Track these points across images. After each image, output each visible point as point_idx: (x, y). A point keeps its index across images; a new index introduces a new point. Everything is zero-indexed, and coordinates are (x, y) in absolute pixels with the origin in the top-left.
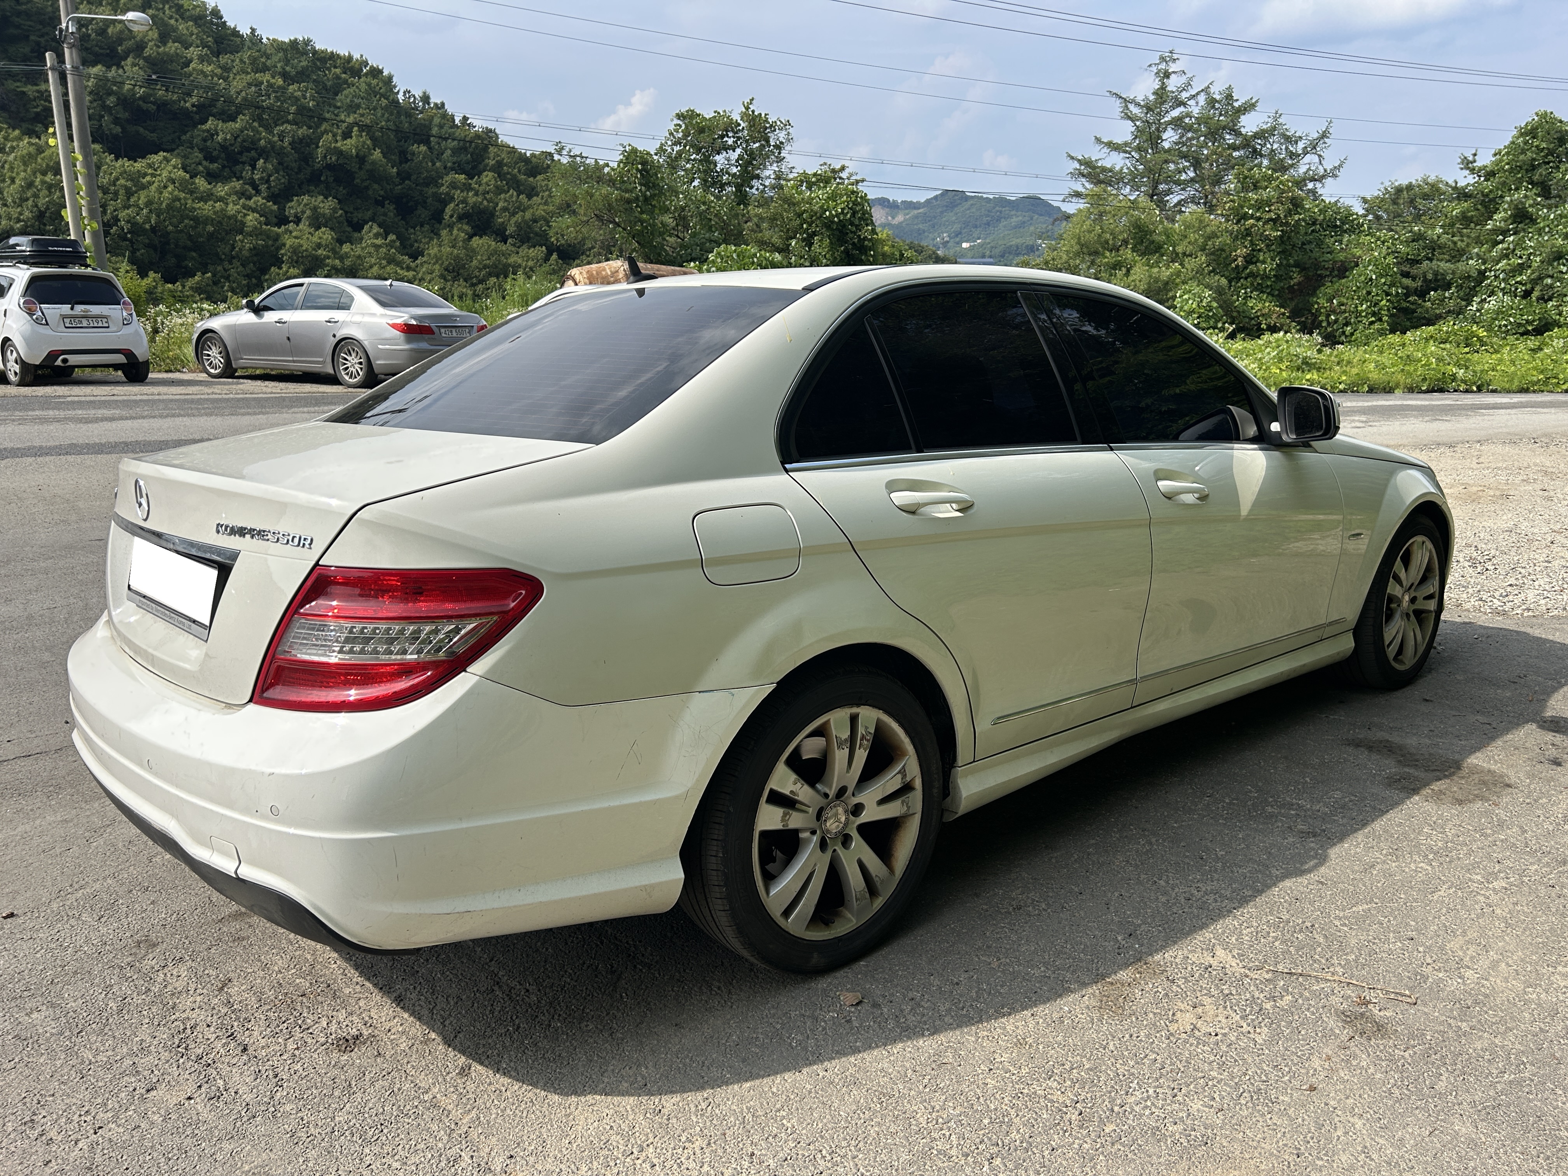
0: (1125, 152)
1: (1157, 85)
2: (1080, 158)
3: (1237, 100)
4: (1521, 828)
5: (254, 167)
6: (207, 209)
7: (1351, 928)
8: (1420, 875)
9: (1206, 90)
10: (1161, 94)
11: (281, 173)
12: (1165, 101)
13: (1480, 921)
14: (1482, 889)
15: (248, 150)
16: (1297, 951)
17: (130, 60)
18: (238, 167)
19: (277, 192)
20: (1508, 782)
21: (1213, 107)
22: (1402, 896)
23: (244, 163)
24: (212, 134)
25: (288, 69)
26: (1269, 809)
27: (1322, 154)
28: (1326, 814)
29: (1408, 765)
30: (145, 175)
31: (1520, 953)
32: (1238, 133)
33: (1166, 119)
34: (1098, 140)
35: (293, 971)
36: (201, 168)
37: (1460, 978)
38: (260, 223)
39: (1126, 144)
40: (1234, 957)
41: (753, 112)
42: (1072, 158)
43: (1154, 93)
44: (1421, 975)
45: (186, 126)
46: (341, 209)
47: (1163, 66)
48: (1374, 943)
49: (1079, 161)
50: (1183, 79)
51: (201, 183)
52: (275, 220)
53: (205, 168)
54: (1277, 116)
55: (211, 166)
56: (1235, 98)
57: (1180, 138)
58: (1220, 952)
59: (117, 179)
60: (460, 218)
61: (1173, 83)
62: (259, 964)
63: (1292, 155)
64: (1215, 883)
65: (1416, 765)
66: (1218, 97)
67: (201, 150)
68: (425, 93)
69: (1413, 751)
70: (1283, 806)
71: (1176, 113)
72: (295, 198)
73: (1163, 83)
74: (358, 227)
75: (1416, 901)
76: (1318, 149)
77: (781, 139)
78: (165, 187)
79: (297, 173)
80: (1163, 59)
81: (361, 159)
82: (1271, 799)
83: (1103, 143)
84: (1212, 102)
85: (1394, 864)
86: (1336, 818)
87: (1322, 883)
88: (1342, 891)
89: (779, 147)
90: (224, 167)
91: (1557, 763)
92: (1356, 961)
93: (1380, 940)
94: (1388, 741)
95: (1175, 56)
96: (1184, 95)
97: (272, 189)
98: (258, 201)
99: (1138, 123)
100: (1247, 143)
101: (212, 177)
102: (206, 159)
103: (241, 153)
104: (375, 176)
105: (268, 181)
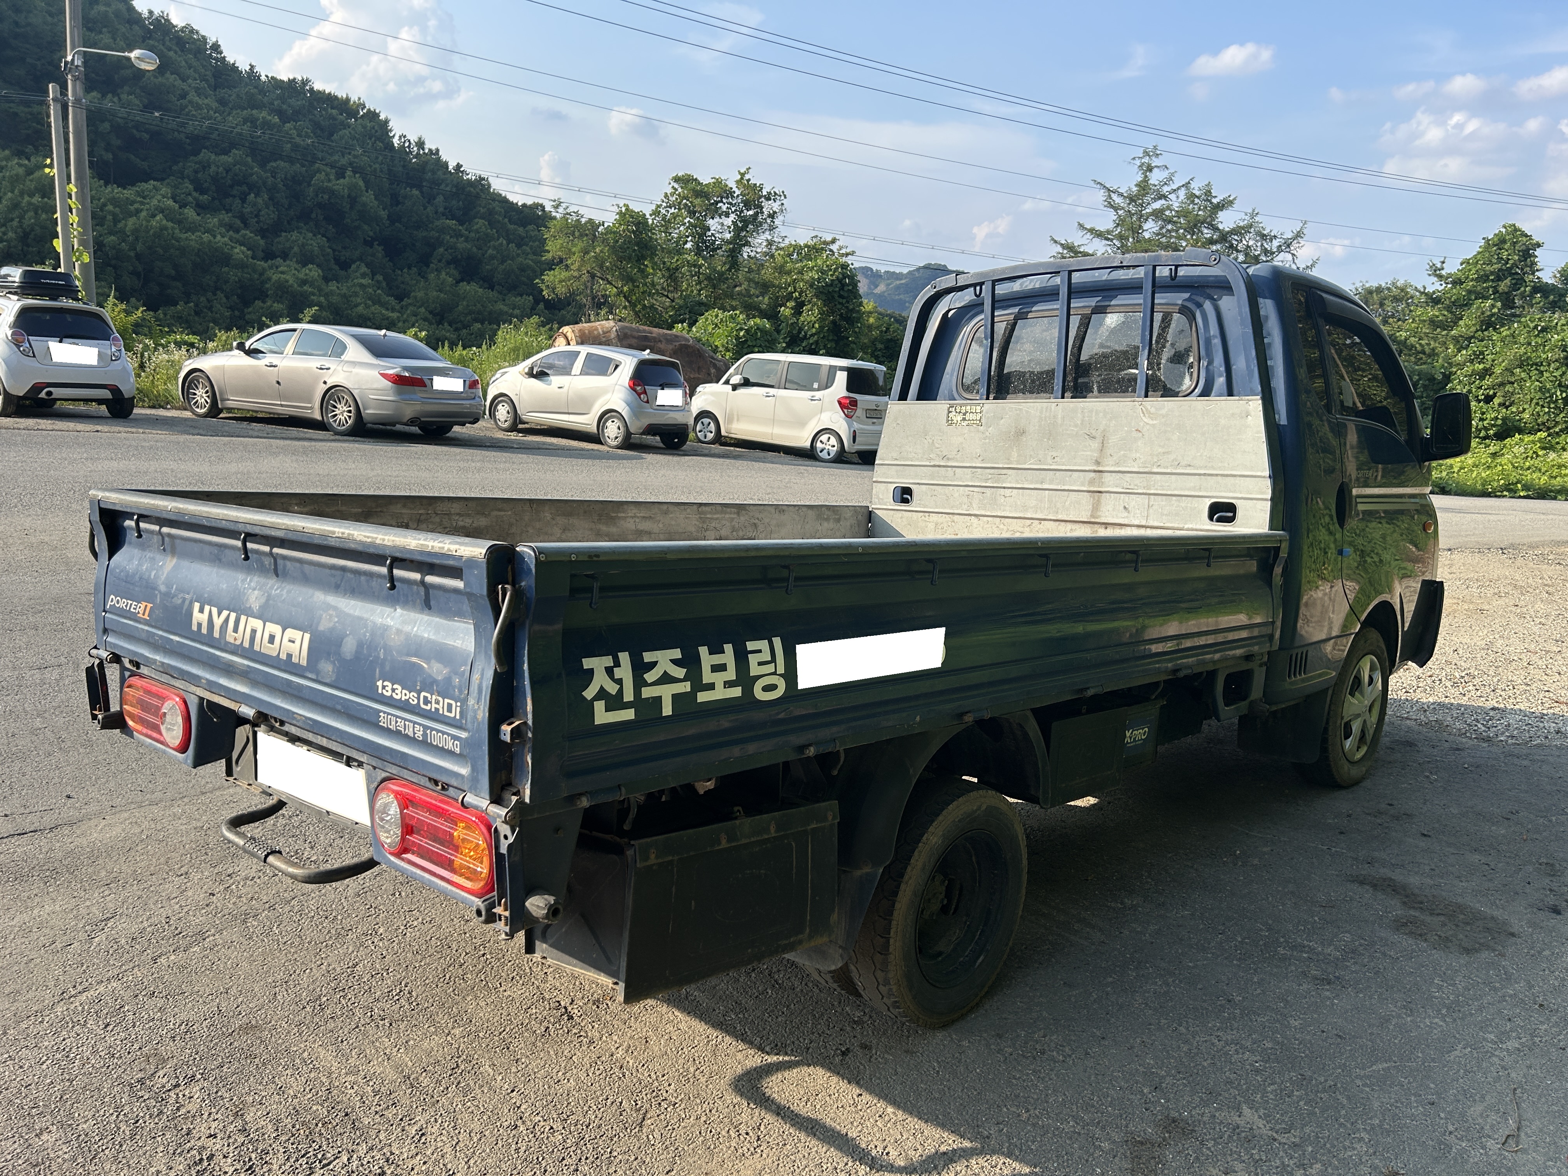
0: (1107, 239)
1: (1139, 178)
2: (1063, 242)
3: (1215, 197)
4: (1529, 982)
5: (244, 200)
6: (193, 239)
7: (1373, 1090)
8: (1435, 1031)
9: (1187, 185)
10: (1144, 186)
11: (271, 208)
12: (1148, 193)
13: (1497, 1085)
14: (1496, 1049)
15: (240, 184)
16: (1322, 1112)
17: (126, 88)
18: (228, 200)
19: (266, 227)
20: (1512, 931)
21: (1193, 202)
22: (1420, 1055)
23: (234, 196)
24: (205, 166)
25: (284, 107)
26: (1281, 950)
27: (1295, 252)
28: (1338, 959)
29: (1414, 908)
30: (133, 203)
31: (1538, 1123)
32: (1215, 229)
33: (1148, 211)
34: (1081, 226)
35: (309, 1096)
36: (190, 199)
37: (1482, 1148)
38: (247, 257)
39: (1108, 232)
40: (1260, 1117)
41: (748, 180)
42: (1056, 242)
43: (1136, 185)
44: (1445, 1144)
45: (178, 157)
46: (330, 247)
47: (1146, 160)
48: (1397, 1107)
49: (1062, 245)
50: (1165, 174)
51: (190, 213)
52: (261, 254)
53: (195, 199)
54: (1253, 215)
55: (201, 198)
56: (1214, 195)
57: (1162, 228)
58: (1246, 1110)
59: (104, 205)
60: (449, 263)
61: (1155, 177)
62: (273, 1086)
63: (1266, 252)
64: (1235, 1032)
65: (1421, 908)
66: (1197, 193)
67: (192, 182)
68: (420, 139)
69: (1416, 891)
70: (1293, 948)
71: (1157, 205)
72: (284, 234)
73: (1146, 176)
74: (345, 265)
75: (1433, 1060)
76: (1292, 248)
77: (774, 209)
78: (154, 216)
79: (287, 209)
80: (1146, 153)
81: (353, 199)
82: (1282, 940)
83: (1086, 229)
84: (1191, 197)
85: (1409, 1019)
86: (1348, 964)
87: (1340, 1037)
88: (1361, 1047)
89: (772, 216)
90: (213, 199)
91: (1556, 911)
92: (1380, 1126)
93: (1402, 1103)
94: (1391, 879)
95: (1159, 152)
96: (1166, 189)
97: (261, 224)
98: (246, 234)
99: (1120, 212)
100: (1224, 237)
101: (201, 208)
102: (195, 190)
103: (232, 186)
104: (365, 216)
105: (257, 216)
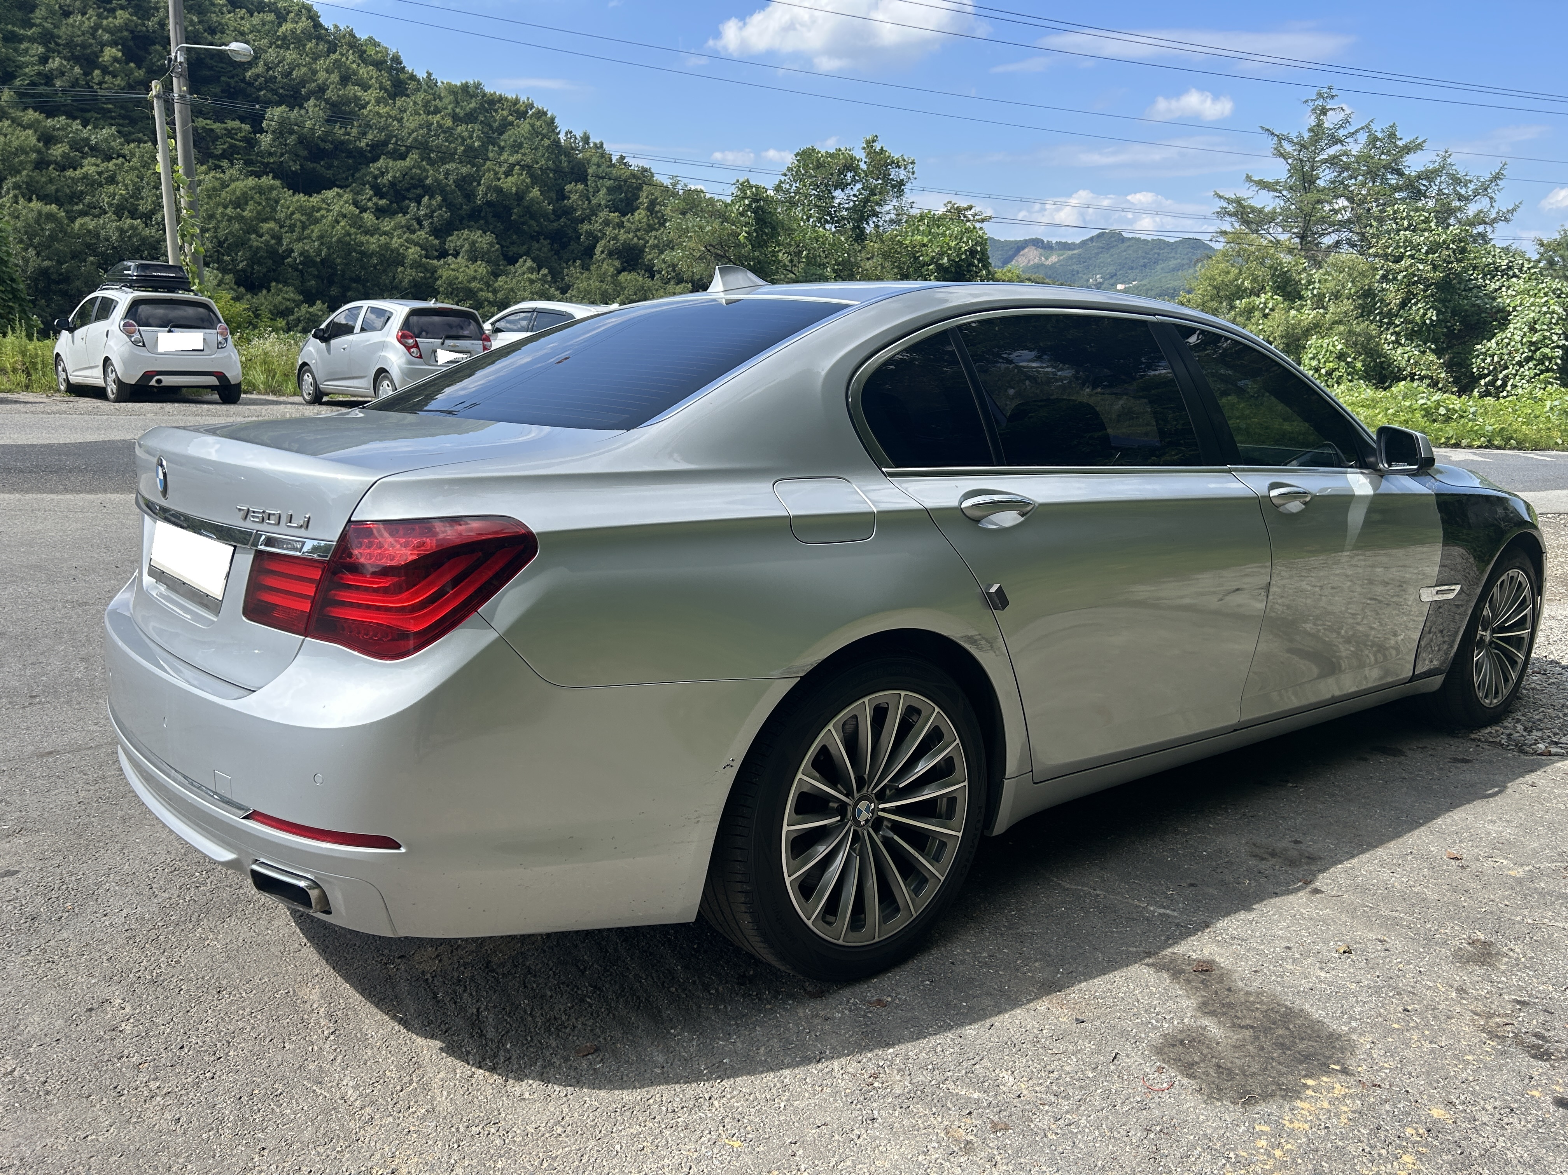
0: (1276, 190)
1: (1312, 121)
2: (1229, 197)
3: (1401, 139)
5: (419, 203)
6: (373, 243)
9: (1366, 128)
10: (1317, 131)
11: (444, 209)
12: (1321, 139)
15: (415, 187)
17: (312, 102)
18: (405, 203)
19: (439, 227)
21: (1374, 146)
23: (410, 200)
24: (383, 172)
25: (458, 110)
27: (1493, 195)
29: (1213, 1012)
30: (319, 210)
32: (1400, 173)
33: (1322, 157)
34: (1248, 178)
36: (370, 204)
39: (1277, 183)
41: (876, 147)
42: (1220, 197)
43: (1311, 130)
45: (360, 164)
46: (498, 243)
47: (1320, 102)
49: (1226, 199)
50: (1342, 115)
51: (368, 218)
52: (435, 253)
53: (376, 204)
54: (1445, 157)
55: (380, 202)
56: (1399, 137)
57: (1337, 176)
59: (293, 213)
60: (611, 254)
61: (1330, 120)
63: (1460, 197)
65: (1224, 1015)
66: (1380, 135)
67: (372, 187)
68: (585, 133)
69: (1238, 984)
71: (1332, 151)
72: (456, 233)
73: (1320, 120)
74: (513, 261)
76: (1489, 191)
77: (903, 176)
78: (338, 222)
79: (458, 209)
80: (1320, 95)
81: (520, 196)
83: (1253, 181)
89: (900, 182)
90: (391, 202)
94: (1212, 962)
95: (1334, 92)
96: (1342, 133)
97: (435, 225)
98: (421, 235)
99: (1290, 161)
100: (1410, 183)
101: (380, 212)
102: (375, 195)
103: (408, 190)
104: (530, 212)
105: (432, 217)
